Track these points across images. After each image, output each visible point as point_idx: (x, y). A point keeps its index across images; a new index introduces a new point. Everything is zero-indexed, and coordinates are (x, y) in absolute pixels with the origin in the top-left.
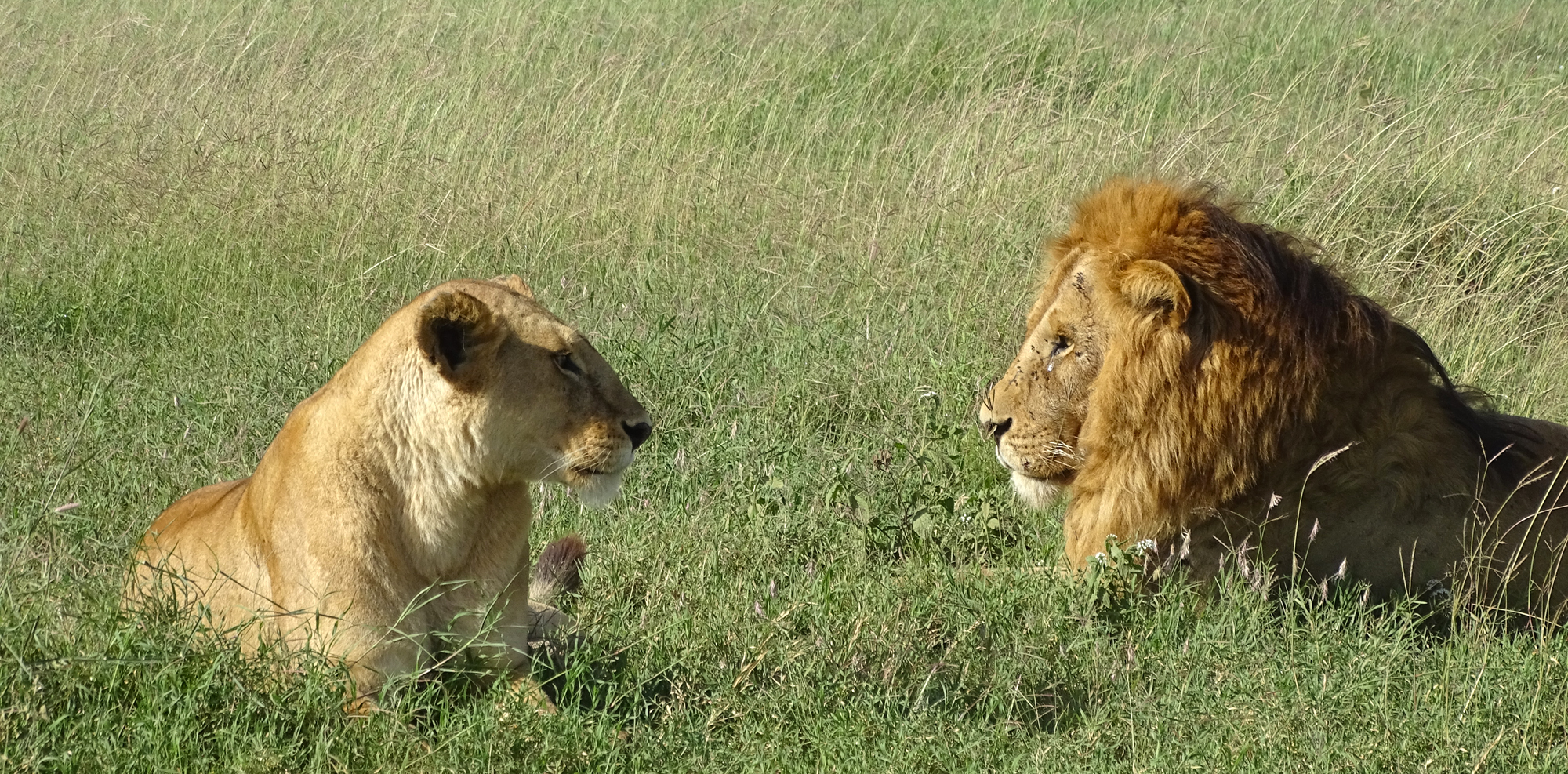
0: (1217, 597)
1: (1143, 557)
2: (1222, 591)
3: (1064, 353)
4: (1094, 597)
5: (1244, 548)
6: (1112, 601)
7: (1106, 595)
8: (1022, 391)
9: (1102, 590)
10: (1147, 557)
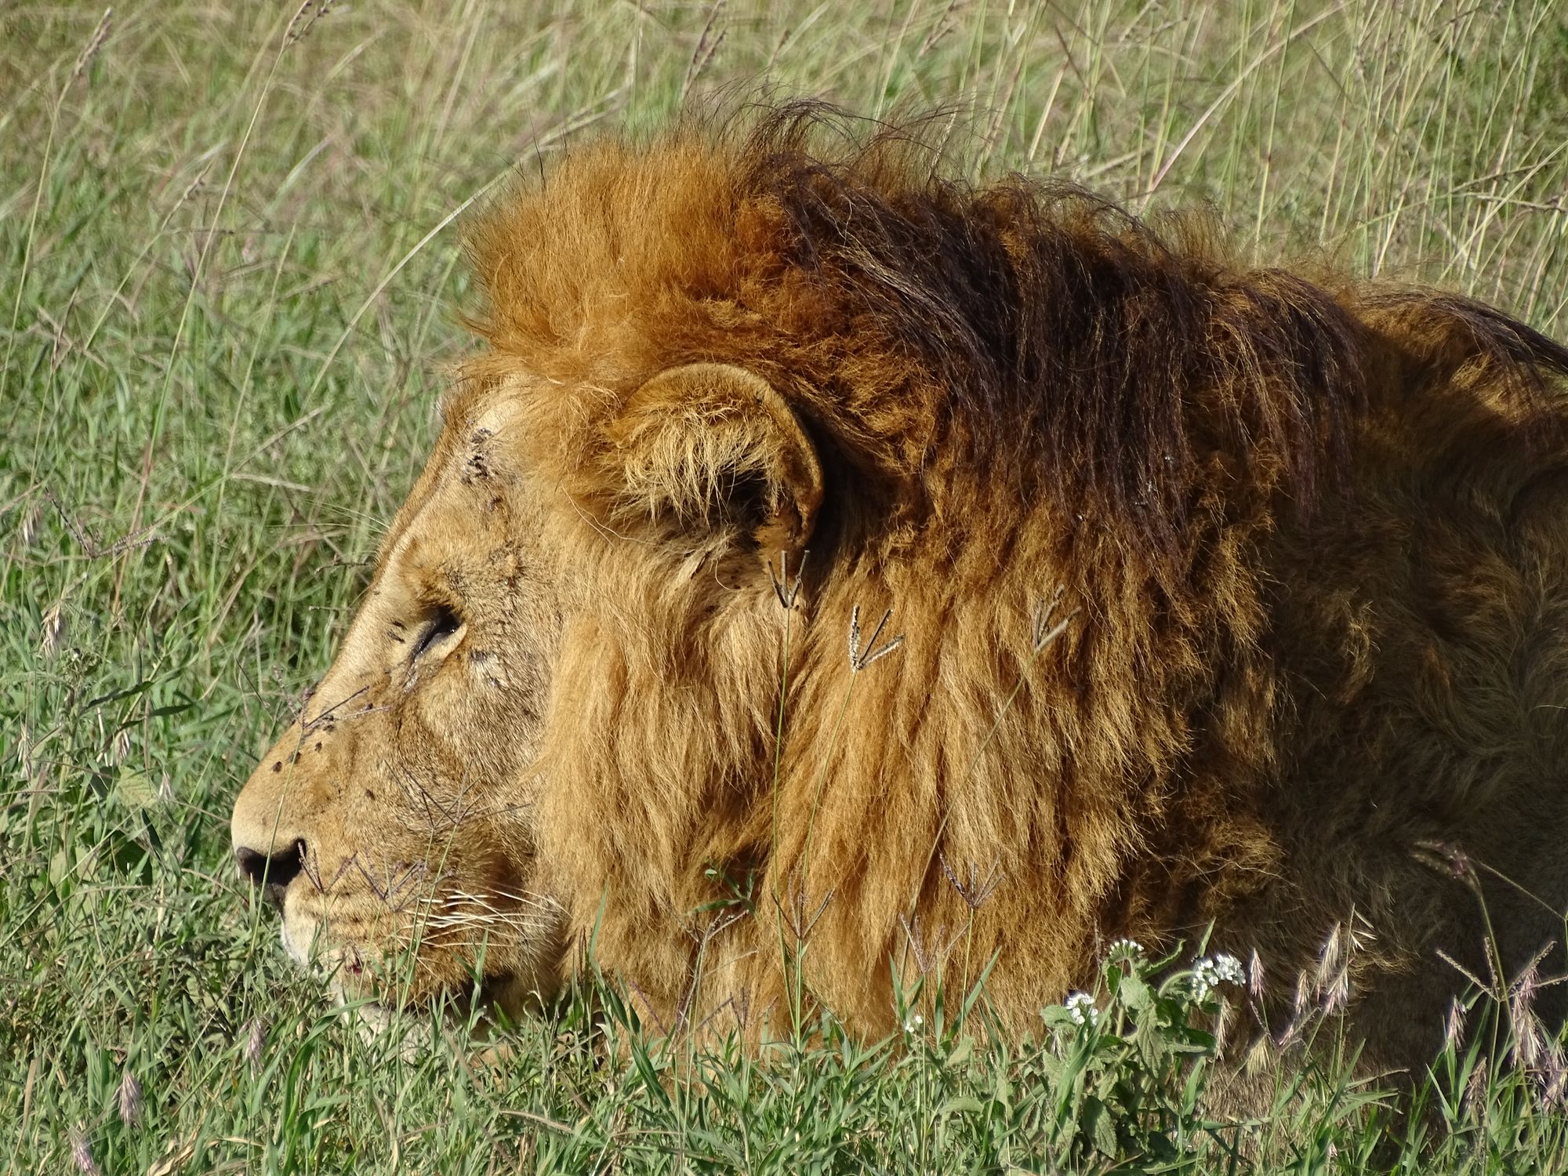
0: (1436, 1128)
1: (1212, 1008)
2: (1448, 1112)
3: (442, 649)
4: (1071, 1128)
5: (1528, 982)
6: (1124, 1140)
7: (1103, 1120)
8: (333, 763)
9: (1091, 1107)
10: (1225, 1011)
